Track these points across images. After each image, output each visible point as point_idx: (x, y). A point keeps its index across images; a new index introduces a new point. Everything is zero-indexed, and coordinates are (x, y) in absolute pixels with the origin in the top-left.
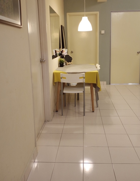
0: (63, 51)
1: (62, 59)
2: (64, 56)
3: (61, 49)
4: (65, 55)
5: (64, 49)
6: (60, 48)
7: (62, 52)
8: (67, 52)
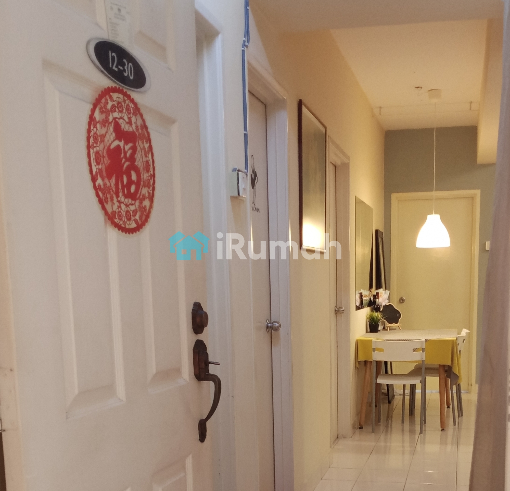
0: (377, 294)
1: (376, 314)
2: (379, 308)
3: (374, 292)
4: (384, 304)
5: (381, 291)
6: (371, 286)
7: (376, 296)
8: (389, 299)
